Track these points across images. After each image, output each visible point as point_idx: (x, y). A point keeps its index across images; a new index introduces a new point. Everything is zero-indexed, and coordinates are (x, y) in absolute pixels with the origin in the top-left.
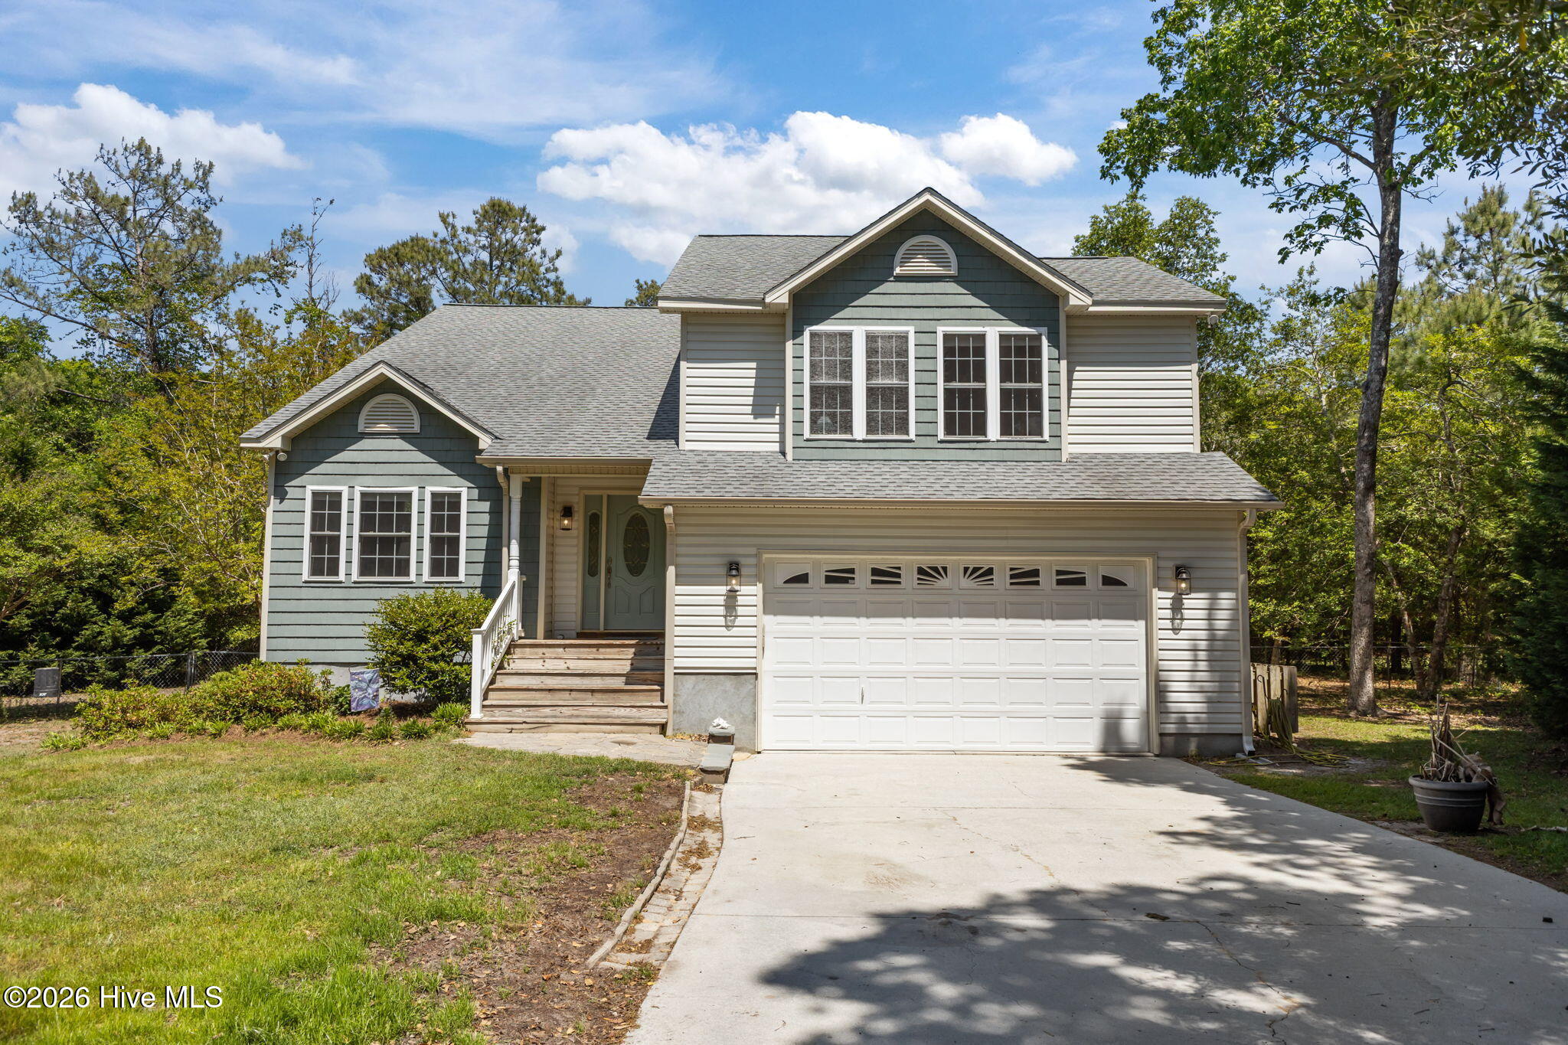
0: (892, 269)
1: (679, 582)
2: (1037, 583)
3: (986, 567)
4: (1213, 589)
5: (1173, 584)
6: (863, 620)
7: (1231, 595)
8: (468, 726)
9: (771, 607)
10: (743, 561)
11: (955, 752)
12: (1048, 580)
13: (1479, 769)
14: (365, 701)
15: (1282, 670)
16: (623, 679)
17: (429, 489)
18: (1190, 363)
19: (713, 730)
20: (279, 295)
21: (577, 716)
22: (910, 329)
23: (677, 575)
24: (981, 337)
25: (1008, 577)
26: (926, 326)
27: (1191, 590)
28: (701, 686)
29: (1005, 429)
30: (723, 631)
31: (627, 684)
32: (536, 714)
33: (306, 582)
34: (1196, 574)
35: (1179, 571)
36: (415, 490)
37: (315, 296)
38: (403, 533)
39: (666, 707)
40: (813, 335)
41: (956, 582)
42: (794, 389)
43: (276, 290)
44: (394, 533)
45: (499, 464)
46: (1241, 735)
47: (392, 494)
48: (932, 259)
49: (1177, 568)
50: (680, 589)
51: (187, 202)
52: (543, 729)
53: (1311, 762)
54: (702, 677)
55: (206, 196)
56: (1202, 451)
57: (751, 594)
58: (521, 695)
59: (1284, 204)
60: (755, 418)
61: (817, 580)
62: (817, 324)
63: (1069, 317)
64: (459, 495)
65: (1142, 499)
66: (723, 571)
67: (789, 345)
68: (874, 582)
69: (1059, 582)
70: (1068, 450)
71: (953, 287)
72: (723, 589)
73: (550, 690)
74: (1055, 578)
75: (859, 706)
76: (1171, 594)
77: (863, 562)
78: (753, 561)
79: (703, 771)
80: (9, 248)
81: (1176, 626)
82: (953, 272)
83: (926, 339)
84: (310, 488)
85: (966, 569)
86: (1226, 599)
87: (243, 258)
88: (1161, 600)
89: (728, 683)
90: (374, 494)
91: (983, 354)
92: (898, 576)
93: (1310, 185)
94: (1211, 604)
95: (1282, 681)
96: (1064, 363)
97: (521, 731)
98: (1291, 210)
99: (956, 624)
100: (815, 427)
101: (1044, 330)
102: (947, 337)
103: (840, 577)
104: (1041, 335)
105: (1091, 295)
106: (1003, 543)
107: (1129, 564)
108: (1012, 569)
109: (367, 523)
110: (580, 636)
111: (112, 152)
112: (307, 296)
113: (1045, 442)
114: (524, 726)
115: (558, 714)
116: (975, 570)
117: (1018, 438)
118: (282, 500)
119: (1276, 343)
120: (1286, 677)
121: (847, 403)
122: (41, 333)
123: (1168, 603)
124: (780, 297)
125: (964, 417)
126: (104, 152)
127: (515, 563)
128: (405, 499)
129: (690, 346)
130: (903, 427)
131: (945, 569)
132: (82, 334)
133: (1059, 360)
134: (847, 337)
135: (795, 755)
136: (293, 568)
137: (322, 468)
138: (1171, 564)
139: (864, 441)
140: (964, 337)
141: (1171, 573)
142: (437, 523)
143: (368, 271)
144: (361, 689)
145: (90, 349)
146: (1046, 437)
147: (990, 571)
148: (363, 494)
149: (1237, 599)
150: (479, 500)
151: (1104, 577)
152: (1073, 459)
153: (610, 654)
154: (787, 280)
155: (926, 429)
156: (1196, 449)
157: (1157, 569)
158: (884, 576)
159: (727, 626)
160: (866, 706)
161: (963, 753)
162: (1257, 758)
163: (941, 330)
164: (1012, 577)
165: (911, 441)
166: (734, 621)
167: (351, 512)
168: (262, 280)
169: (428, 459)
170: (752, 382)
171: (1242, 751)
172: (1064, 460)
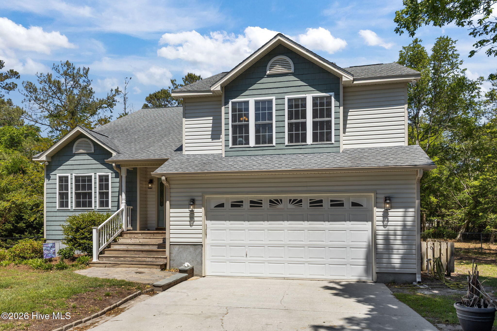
0: (266, 72)
1: (172, 207)
2: (322, 206)
3: (299, 199)
4: (406, 207)
5: (383, 205)
6: (247, 222)
7: (412, 210)
8: (90, 265)
9: (209, 216)
10: (196, 198)
11: (284, 278)
12: (326, 204)
13: (491, 301)
14: (50, 255)
15: (447, 244)
16: (157, 246)
17: (98, 174)
18: (404, 104)
19: (182, 268)
20: (112, 112)
21: (133, 261)
22: (273, 98)
23: (170, 205)
24: (304, 99)
25: (309, 203)
26: (280, 96)
27: (392, 208)
28: (181, 249)
29: (315, 139)
30: (189, 227)
31: (158, 248)
32: (118, 260)
33: (58, 210)
34: (394, 200)
35: (386, 199)
36: (93, 174)
37: (127, 112)
38: (90, 191)
39: (166, 258)
40: (233, 103)
41: (286, 206)
42: (225, 127)
43: (111, 110)
44: (87, 191)
45: (113, 163)
46: (416, 274)
47: (85, 176)
48: (283, 66)
49: (385, 198)
50: (172, 210)
51: (82, 82)
52: (117, 266)
53: (449, 287)
54: (181, 246)
55: (87, 79)
56: (409, 144)
57: (200, 212)
58: (116, 252)
59: (477, 33)
60: (212, 140)
61: (228, 206)
62: (234, 99)
63: (344, 88)
64: (108, 176)
65: (367, 166)
66: (187, 203)
67: (223, 108)
68: (251, 206)
69: (332, 205)
70: (343, 147)
71: (292, 78)
72: (187, 210)
73: (127, 251)
74: (330, 203)
75: (245, 258)
76: (383, 210)
77: (247, 198)
78: (200, 198)
79: (154, 286)
80: (23, 101)
81: (385, 224)
82: (292, 71)
83: (280, 101)
84: (58, 175)
85: (290, 200)
86: (411, 212)
87: (99, 99)
88: (378, 213)
89: (191, 249)
90: (79, 177)
91: (305, 107)
92: (261, 203)
93: (491, 23)
94: (405, 214)
95: (447, 249)
96: (342, 108)
97: (109, 267)
98: (480, 35)
99: (286, 224)
100: (234, 143)
101: (332, 94)
102: (290, 100)
103: (237, 205)
104: (331, 96)
105: (353, 75)
106: (305, 189)
107: (366, 196)
108: (310, 200)
109: (77, 187)
110: (157, 229)
111: (57, 66)
112: (124, 112)
113: (332, 144)
114: (110, 265)
115: (126, 260)
116: (294, 200)
117: (320, 143)
118: (49, 180)
119: (487, 102)
120: (449, 248)
121: (247, 131)
122: (38, 129)
123: (381, 214)
124: (217, 87)
125: (297, 135)
126: (55, 66)
127: (124, 201)
128: (89, 179)
129: (186, 112)
130: (271, 141)
131: (281, 200)
132: (50, 129)
133: (339, 107)
134: (247, 103)
135: (218, 278)
136: (53, 205)
137: (61, 168)
138: (383, 196)
139: (254, 147)
140: (296, 100)
141: (382, 200)
142: (101, 187)
143: (146, 103)
144: (48, 250)
145: (53, 134)
146: (333, 141)
147: (301, 201)
148: (76, 177)
149: (415, 212)
150: (115, 178)
151: (352, 202)
152: (345, 152)
153: (158, 236)
154: (219, 80)
155: (280, 141)
156: (406, 144)
157: (376, 198)
158: (255, 204)
159: (190, 225)
160: (248, 258)
161: (288, 279)
162: (422, 285)
163: (287, 97)
164: (310, 203)
165: (274, 146)
166: (193, 223)
167: (72, 184)
168: (106, 107)
169: (97, 162)
170: (211, 125)
171: (415, 281)
172: (341, 151)
